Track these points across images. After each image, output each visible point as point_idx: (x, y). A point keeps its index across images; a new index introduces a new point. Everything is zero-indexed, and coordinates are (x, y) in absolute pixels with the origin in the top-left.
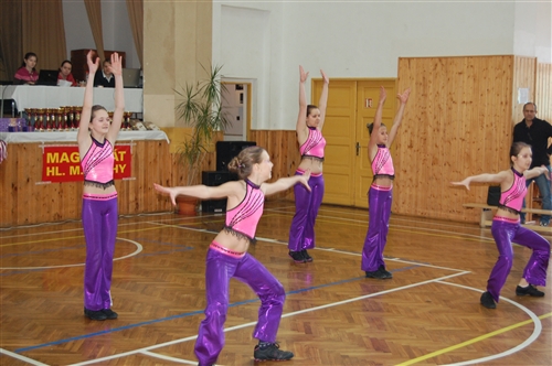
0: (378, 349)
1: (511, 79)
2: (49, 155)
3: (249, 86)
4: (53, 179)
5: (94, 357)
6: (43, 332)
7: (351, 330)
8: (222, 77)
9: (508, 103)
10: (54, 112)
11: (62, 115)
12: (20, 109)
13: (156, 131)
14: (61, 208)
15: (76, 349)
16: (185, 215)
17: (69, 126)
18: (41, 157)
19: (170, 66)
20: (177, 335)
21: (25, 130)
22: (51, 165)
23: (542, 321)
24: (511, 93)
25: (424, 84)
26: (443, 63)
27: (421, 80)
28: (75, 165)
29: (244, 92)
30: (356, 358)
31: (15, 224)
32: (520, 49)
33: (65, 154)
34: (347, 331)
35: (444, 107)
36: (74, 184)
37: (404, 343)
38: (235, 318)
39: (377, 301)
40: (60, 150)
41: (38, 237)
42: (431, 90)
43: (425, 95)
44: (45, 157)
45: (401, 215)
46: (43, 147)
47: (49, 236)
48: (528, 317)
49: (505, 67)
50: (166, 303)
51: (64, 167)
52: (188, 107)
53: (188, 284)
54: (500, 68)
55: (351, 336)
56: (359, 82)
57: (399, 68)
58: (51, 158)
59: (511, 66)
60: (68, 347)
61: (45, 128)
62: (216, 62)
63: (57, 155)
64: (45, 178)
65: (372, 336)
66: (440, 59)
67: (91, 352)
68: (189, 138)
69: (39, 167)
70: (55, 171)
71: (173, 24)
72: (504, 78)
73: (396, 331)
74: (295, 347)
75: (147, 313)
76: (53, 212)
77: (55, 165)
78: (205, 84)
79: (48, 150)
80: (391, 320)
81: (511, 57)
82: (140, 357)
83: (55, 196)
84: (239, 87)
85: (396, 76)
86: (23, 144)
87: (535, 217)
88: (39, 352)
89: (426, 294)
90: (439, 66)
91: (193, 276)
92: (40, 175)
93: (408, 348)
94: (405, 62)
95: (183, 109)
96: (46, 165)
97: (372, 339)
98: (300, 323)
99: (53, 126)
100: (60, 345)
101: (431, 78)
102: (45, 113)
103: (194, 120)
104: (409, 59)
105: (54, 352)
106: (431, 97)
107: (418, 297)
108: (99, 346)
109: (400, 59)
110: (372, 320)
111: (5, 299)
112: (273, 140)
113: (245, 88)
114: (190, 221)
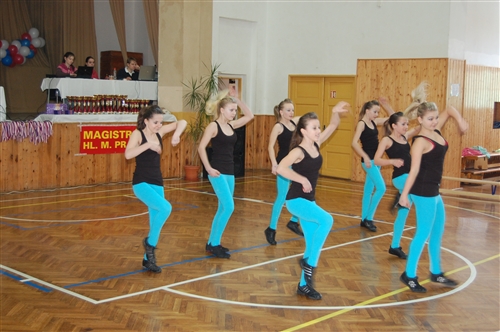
0: (349, 289)
1: (446, 77)
2: (85, 133)
3: (240, 80)
4: (88, 151)
5: (127, 293)
6: (85, 272)
7: (327, 273)
8: (220, 73)
9: (443, 96)
10: (89, 99)
11: (96, 101)
12: (63, 97)
13: (167, 115)
14: (94, 174)
15: (112, 286)
16: (190, 180)
17: (101, 110)
18: (79, 134)
19: (179, 64)
20: (190, 275)
21: (67, 113)
22: (87, 141)
23: (476, 266)
24: (446, 88)
25: (377, 80)
26: (392, 63)
27: (375, 77)
28: (105, 141)
29: (236, 85)
30: (333, 295)
31: (58, 186)
32: (453, 54)
33: (97, 132)
34: (325, 273)
35: (393, 98)
36: (104, 156)
37: (370, 284)
38: (236, 263)
39: (345, 249)
40: (94, 129)
41: (76, 197)
42: (382, 85)
43: (378, 89)
44: (82, 134)
45: (358, 182)
46: (81, 126)
47: (85, 196)
48: (464, 264)
49: (441, 68)
50: (180, 250)
51: (97, 142)
52: (193, 96)
53: (196, 235)
54: (437, 68)
55: (327, 277)
56: (326, 78)
57: (358, 68)
58: (87, 135)
59: (446, 67)
60: (106, 284)
61: (82, 111)
62: (215, 61)
63: (91, 132)
64: (82, 150)
65: (344, 278)
66: (390, 60)
67: (123, 288)
68: (194, 121)
69: (78, 142)
70: (89, 146)
71: (182, 31)
72: (441, 76)
73: (362, 274)
74: (284, 286)
75: (166, 258)
76: (88, 177)
77: (90, 140)
78: (206, 79)
79: (84, 129)
80: (358, 265)
81: (446, 59)
82: (163, 293)
83: (90, 165)
84: (232, 81)
85: (354, 73)
86: (65, 124)
87: (463, 184)
88: (83, 288)
89: (383, 244)
90: (389, 66)
91: (200, 228)
92: (78, 148)
93: (373, 288)
94: (363, 63)
95: (189, 98)
96: (83, 140)
97: (344, 281)
98: (287, 267)
99: (88, 110)
100: (99, 283)
101: (383, 75)
102: (82, 100)
103: (197, 106)
104: (366, 61)
105: (94, 288)
106: (382, 91)
107: (377, 247)
108: (130, 284)
109: (359, 60)
110: (342, 265)
111: (55, 245)
112: (258, 122)
113: (237, 82)
114: (194, 185)
